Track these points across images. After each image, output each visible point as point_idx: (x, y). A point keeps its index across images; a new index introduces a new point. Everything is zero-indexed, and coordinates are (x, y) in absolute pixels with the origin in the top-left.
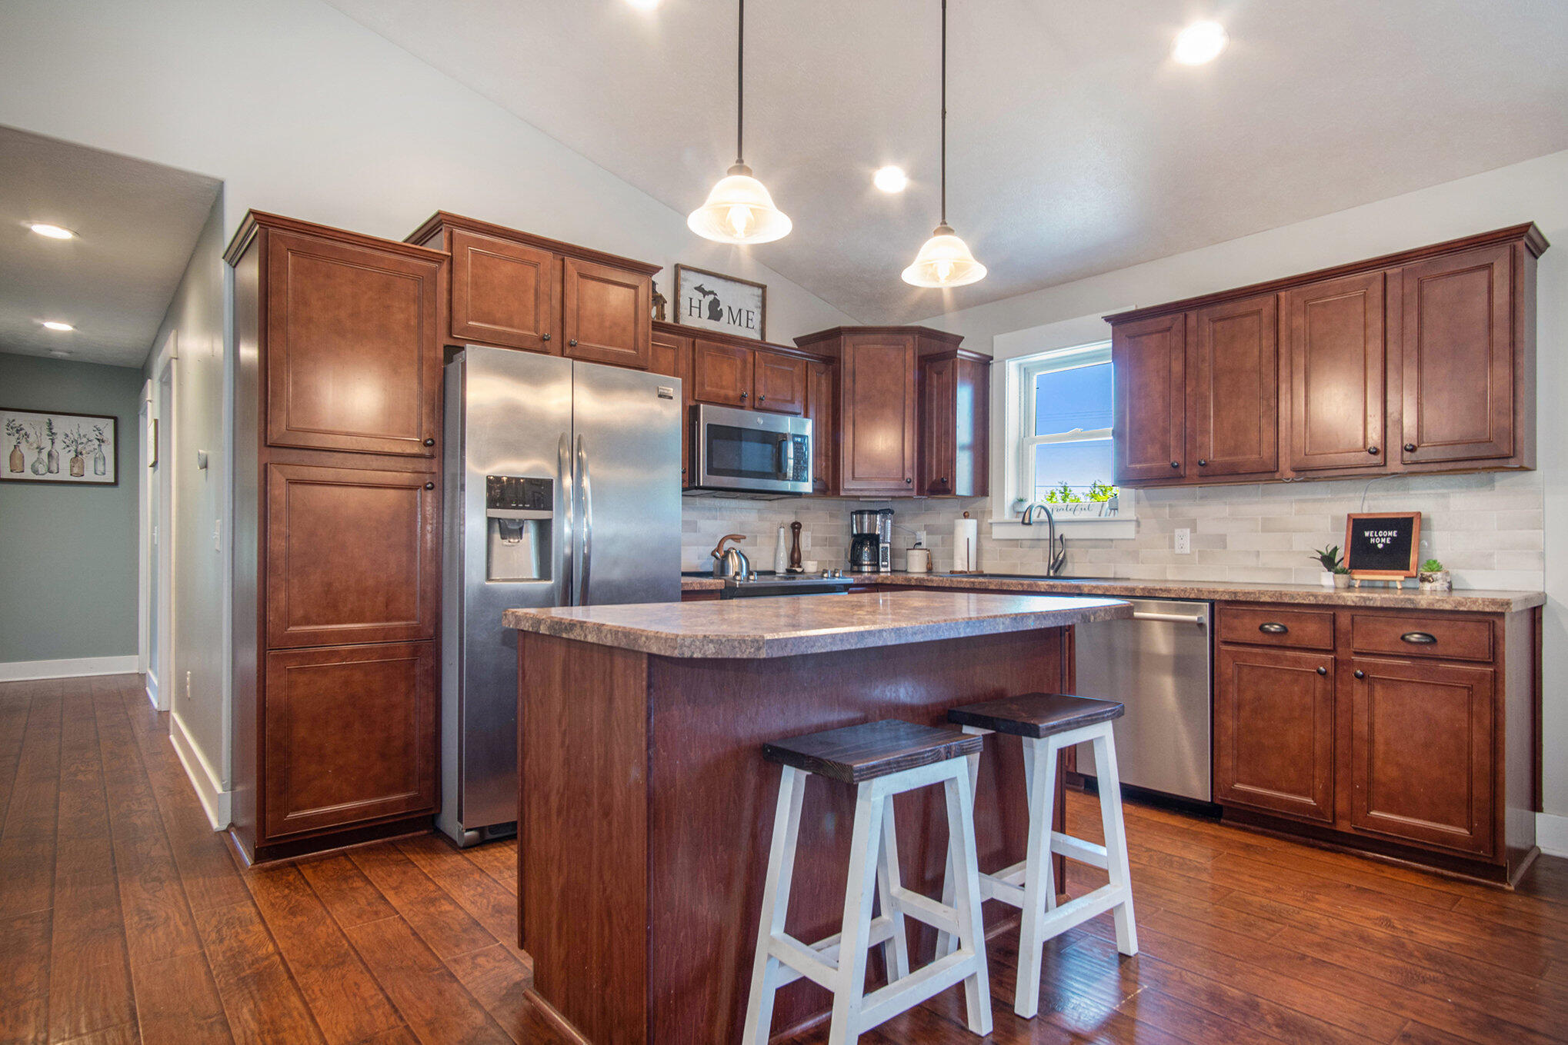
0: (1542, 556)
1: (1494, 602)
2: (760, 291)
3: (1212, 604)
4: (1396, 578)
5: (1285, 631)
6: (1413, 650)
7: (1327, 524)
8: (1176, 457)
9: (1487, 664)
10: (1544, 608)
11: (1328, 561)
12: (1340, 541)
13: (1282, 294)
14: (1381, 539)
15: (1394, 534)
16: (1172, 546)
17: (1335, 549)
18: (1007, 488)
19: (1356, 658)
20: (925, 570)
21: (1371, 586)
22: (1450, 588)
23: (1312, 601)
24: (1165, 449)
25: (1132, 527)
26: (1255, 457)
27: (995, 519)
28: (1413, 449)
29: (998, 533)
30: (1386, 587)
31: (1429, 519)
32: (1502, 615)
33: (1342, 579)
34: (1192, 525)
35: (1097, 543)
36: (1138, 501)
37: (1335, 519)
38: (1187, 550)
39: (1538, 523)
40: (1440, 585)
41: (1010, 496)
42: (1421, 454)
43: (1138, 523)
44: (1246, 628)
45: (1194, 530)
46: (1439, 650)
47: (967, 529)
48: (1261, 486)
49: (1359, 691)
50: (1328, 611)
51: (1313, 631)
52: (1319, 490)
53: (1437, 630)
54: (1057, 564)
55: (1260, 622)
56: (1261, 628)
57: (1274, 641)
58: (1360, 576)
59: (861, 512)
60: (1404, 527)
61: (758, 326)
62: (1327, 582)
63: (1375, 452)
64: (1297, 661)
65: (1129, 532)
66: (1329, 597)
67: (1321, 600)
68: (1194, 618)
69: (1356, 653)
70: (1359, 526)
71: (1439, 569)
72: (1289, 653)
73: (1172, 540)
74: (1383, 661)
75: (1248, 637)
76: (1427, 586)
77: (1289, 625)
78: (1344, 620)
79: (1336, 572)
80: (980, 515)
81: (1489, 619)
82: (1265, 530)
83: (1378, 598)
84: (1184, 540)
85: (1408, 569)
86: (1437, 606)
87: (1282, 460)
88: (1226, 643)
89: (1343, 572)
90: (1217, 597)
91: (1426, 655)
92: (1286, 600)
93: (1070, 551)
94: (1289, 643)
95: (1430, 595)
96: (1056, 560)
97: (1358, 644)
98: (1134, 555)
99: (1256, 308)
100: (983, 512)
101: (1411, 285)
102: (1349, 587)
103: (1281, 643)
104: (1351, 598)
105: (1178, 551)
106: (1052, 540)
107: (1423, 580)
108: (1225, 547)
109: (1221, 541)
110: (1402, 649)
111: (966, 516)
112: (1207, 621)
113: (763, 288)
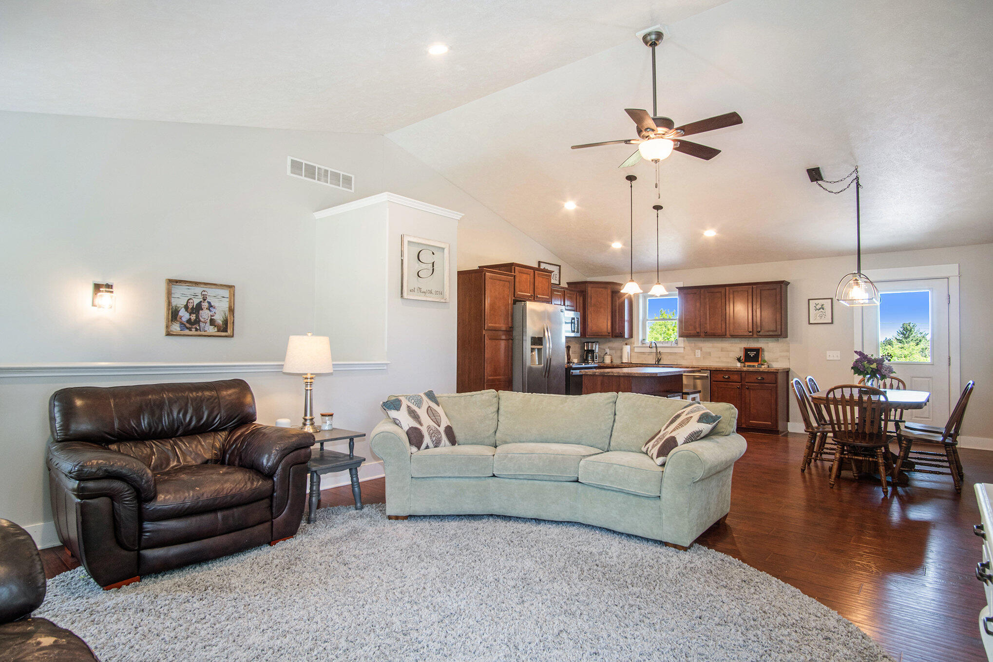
0: (789, 359)
1: (776, 369)
2: (558, 267)
3: (710, 371)
4: (756, 364)
5: (729, 378)
6: (759, 381)
7: (738, 350)
8: (698, 330)
9: (774, 384)
10: (790, 372)
11: (739, 360)
12: (742, 354)
13: (727, 288)
14: (752, 354)
15: (755, 353)
16: (695, 355)
17: (741, 357)
18: (639, 335)
19: (746, 384)
20: (610, 362)
21: (749, 366)
22: (768, 367)
23: (736, 370)
24: (695, 328)
25: (683, 349)
26: (720, 331)
27: (635, 345)
28: (759, 332)
29: (636, 350)
30: (753, 366)
31: (763, 349)
32: (778, 372)
33: (743, 364)
34: (701, 349)
35: (671, 354)
36: (684, 341)
37: (741, 348)
38: (699, 356)
39: (788, 351)
40: (766, 366)
41: (641, 338)
42: (761, 333)
43: (684, 348)
44: (720, 377)
45: (701, 351)
46: (764, 381)
47: (627, 349)
48: (720, 339)
49: (747, 392)
50: (739, 372)
51: (736, 377)
52: (737, 340)
53: (765, 376)
54: (659, 360)
55: (723, 375)
56: (723, 377)
57: (726, 380)
58: (747, 364)
59: (588, 342)
60: (758, 351)
61: (558, 279)
62: (739, 365)
63: (751, 332)
64: (732, 385)
65: (682, 350)
66: (740, 369)
67: (738, 370)
68: (706, 375)
69: (747, 383)
70: (747, 350)
71: (766, 362)
72: (730, 383)
73: (695, 353)
74: (753, 384)
75: (720, 380)
76: (763, 366)
77: (730, 376)
78: (743, 375)
79: (741, 363)
80: (631, 344)
81: (775, 373)
82: (722, 351)
83: (751, 369)
84: (698, 353)
85: (758, 362)
86: (764, 371)
87: (727, 333)
88: (714, 381)
89: (743, 363)
90: (711, 369)
91: (762, 382)
92: (730, 370)
93: (662, 356)
94: (730, 381)
95: (764, 368)
96: (658, 359)
97: (747, 380)
98: (683, 357)
99: (720, 291)
100: (631, 343)
101: (758, 291)
102: (744, 367)
103: (728, 381)
104: (745, 369)
105: (696, 356)
106: (657, 353)
107: (762, 365)
108: (710, 356)
109: (709, 354)
110: (757, 381)
111: (626, 344)
112: (709, 376)
113: (560, 266)
